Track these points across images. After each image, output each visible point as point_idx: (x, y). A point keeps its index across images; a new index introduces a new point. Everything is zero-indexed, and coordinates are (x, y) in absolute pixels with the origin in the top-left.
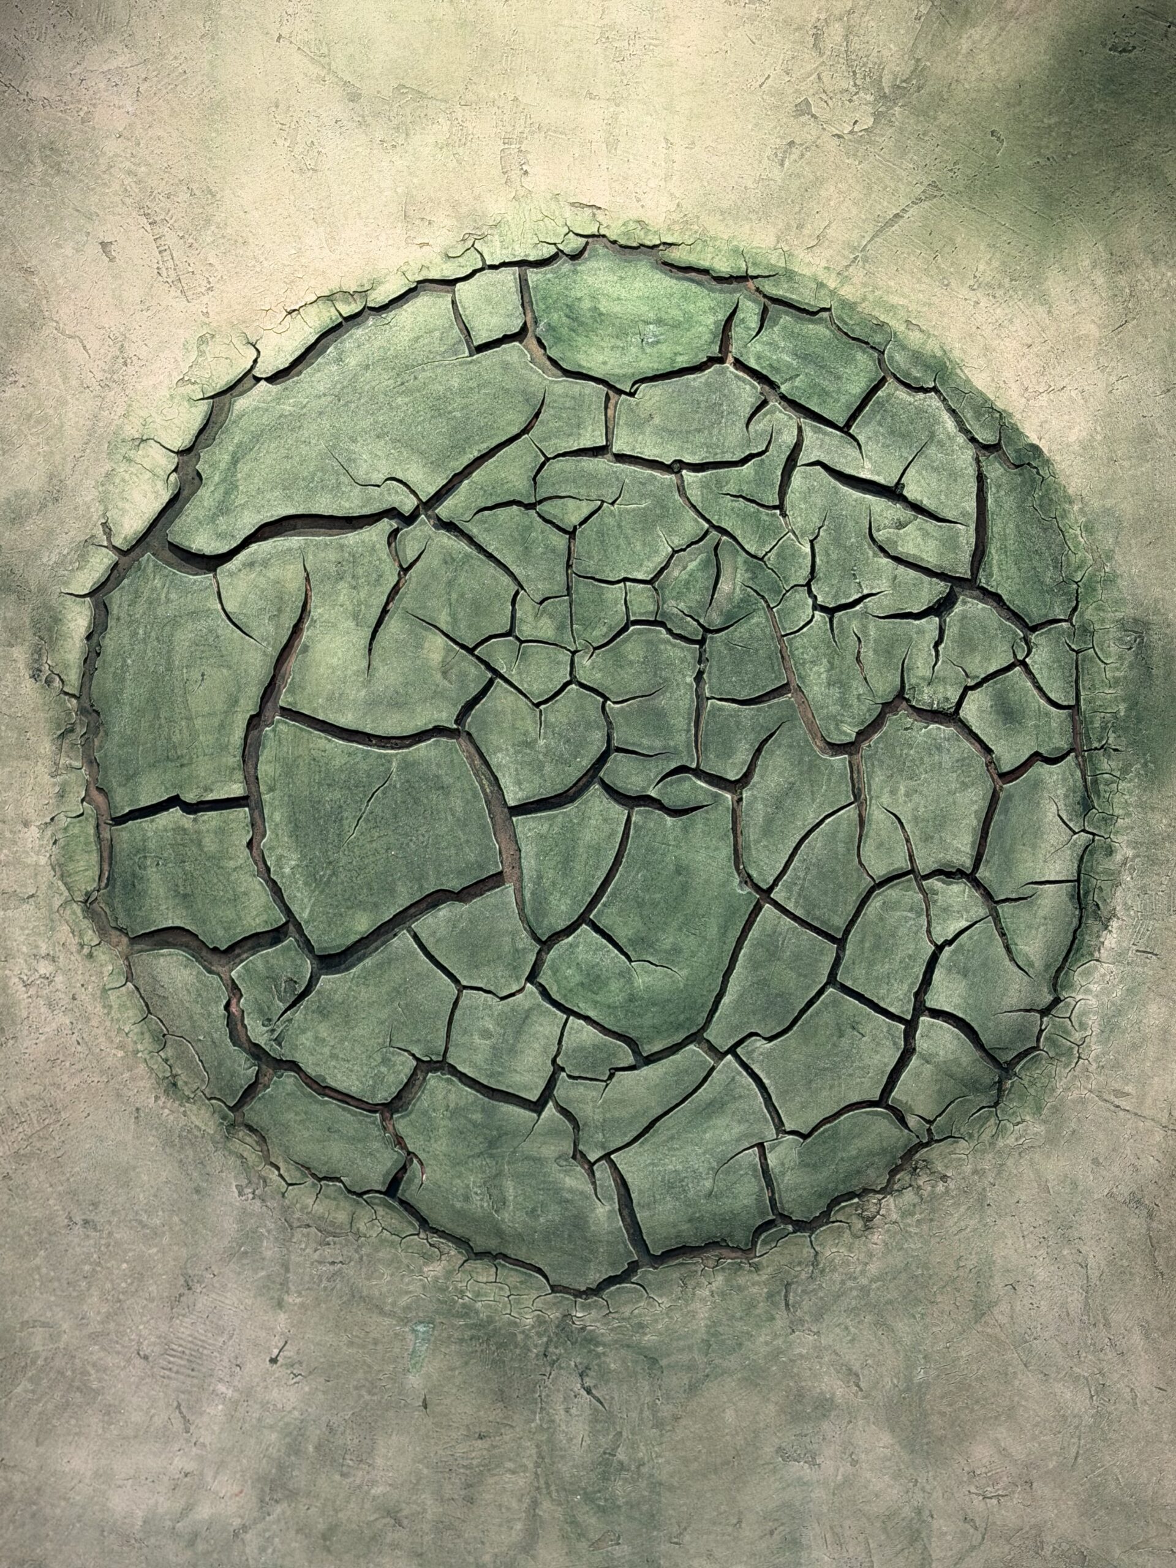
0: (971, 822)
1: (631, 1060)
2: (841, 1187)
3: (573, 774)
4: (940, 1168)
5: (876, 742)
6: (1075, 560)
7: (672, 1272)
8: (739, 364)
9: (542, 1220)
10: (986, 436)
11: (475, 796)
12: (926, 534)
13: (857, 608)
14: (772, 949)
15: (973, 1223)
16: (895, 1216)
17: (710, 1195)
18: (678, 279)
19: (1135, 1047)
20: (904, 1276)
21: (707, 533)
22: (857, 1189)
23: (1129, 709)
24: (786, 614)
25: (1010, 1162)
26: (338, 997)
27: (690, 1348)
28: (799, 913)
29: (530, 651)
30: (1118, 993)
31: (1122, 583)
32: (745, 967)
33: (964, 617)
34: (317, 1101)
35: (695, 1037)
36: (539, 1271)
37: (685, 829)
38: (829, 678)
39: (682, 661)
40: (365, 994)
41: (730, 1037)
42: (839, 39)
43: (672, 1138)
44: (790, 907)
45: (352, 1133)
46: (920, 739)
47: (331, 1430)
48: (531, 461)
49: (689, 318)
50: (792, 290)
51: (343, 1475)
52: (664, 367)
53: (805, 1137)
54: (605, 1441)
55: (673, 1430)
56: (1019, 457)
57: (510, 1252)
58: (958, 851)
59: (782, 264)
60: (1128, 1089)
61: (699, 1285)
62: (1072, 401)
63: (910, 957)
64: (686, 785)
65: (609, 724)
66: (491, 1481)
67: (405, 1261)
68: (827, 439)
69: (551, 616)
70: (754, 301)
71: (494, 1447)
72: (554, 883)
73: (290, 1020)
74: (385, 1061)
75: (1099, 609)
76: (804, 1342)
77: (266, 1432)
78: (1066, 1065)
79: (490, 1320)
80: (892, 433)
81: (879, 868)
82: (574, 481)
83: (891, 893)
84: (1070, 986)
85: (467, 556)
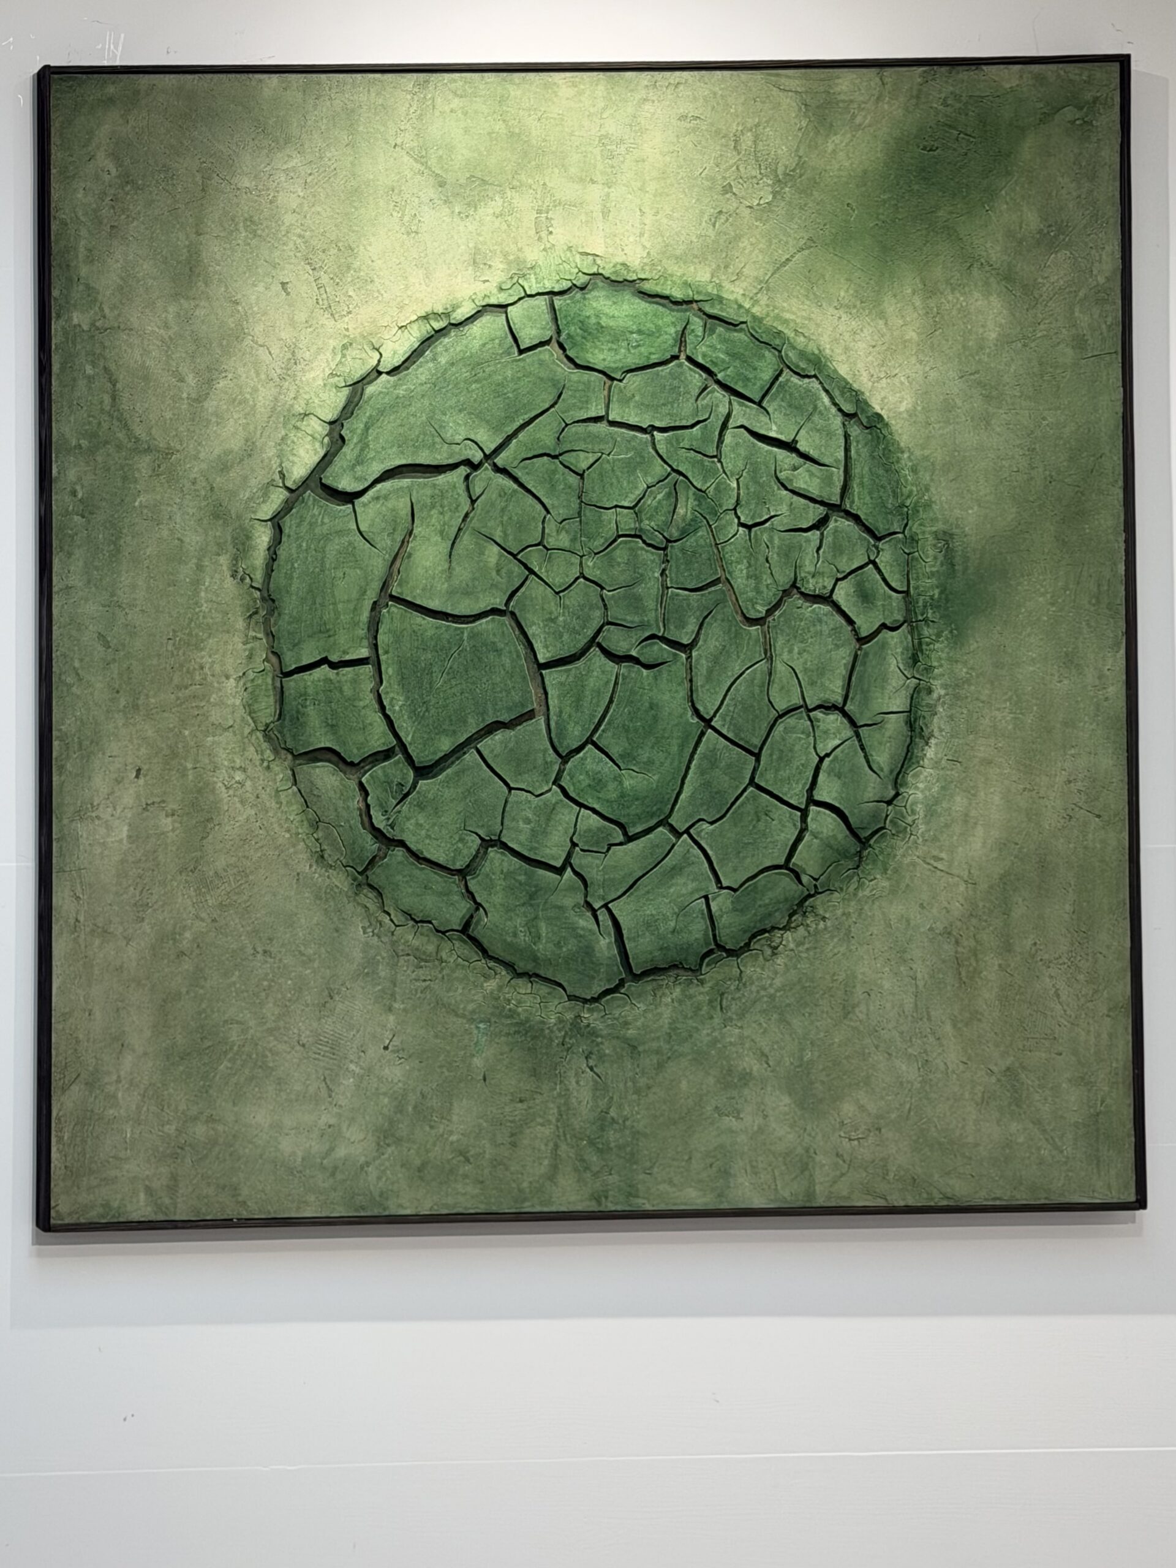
0: (843, 671)
1: (621, 838)
2: (758, 925)
3: (582, 641)
4: (821, 912)
5: (779, 617)
6: (905, 491)
7: (647, 985)
8: (690, 359)
9: (564, 949)
10: (848, 408)
11: (518, 656)
12: (812, 475)
13: (767, 525)
14: (712, 760)
15: (843, 949)
16: (792, 946)
17: (673, 932)
18: (650, 303)
19: (947, 826)
20: (798, 987)
21: (669, 474)
22: (768, 927)
23: (941, 593)
24: (720, 528)
25: (866, 908)
26: (430, 796)
27: (658, 1038)
28: (730, 735)
29: (553, 556)
30: (935, 789)
31: (936, 507)
32: (695, 773)
33: (836, 530)
34: (417, 868)
35: (662, 823)
36: (560, 985)
37: (655, 678)
38: (748, 573)
39: (653, 561)
40: (448, 793)
41: (686, 821)
42: (750, 143)
43: (648, 892)
44: (724, 731)
45: (440, 889)
46: (808, 615)
47: (423, 1096)
48: (556, 426)
49: (659, 329)
50: (721, 310)
51: (431, 1127)
52: (642, 362)
53: (735, 890)
54: (602, 1103)
55: (647, 1095)
56: (868, 422)
57: (542, 973)
58: (833, 692)
59: (715, 292)
60: (943, 855)
61: (664, 994)
62: (902, 383)
63: (803, 765)
64: (656, 648)
65: (605, 605)
66: (528, 1131)
67: (472, 979)
68: (748, 410)
69: (567, 532)
70: (699, 317)
71: (530, 1108)
72: (570, 716)
73: (399, 812)
74: (461, 840)
75: (921, 525)
76: (732, 1033)
77: (381, 1097)
78: (903, 839)
79: (527, 1020)
80: (790, 406)
81: (781, 705)
82: (584, 440)
83: (790, 721)
84: (905, 784)
85: (515, 491)
